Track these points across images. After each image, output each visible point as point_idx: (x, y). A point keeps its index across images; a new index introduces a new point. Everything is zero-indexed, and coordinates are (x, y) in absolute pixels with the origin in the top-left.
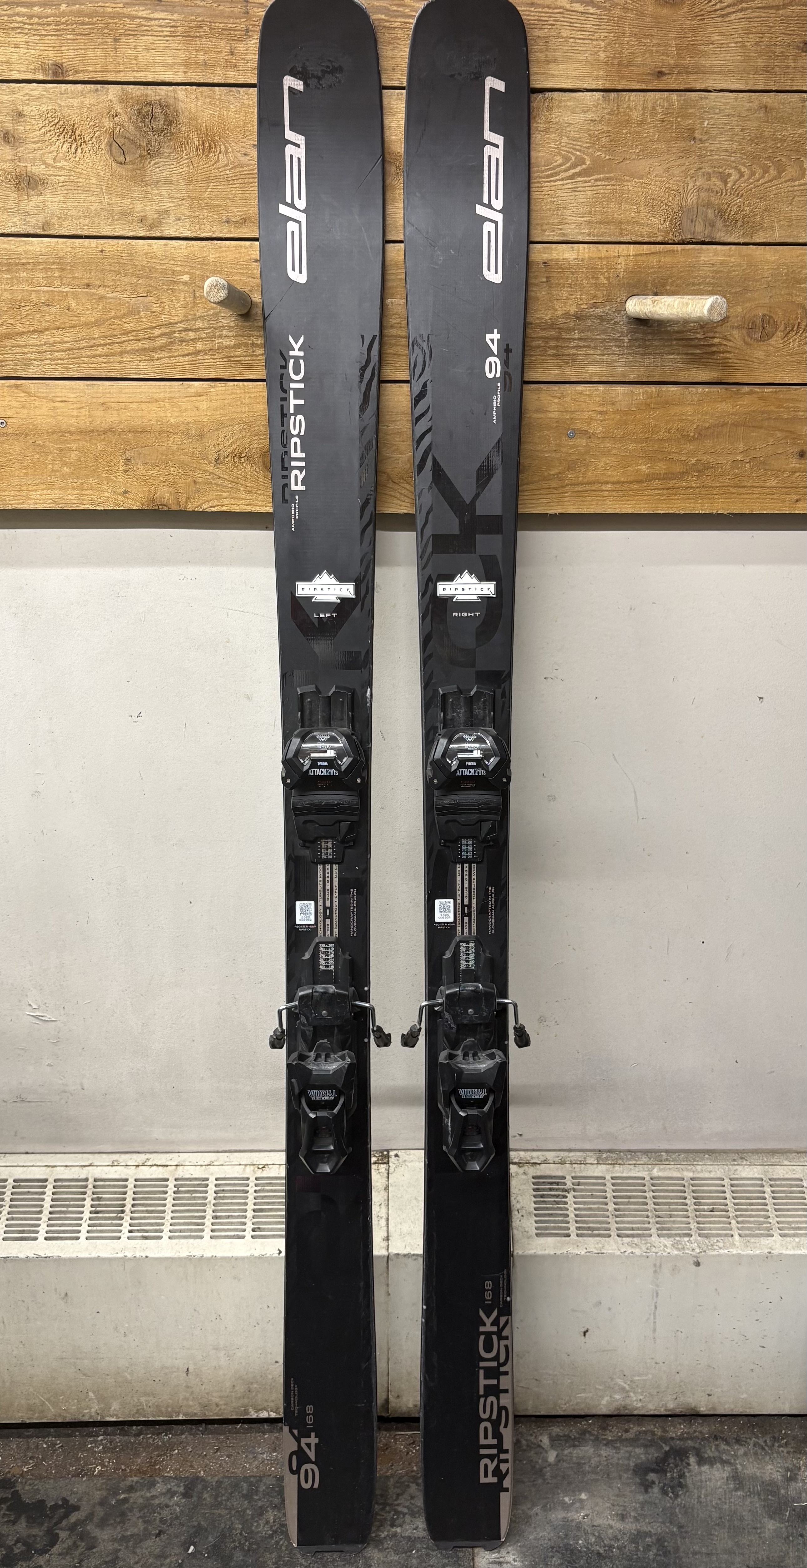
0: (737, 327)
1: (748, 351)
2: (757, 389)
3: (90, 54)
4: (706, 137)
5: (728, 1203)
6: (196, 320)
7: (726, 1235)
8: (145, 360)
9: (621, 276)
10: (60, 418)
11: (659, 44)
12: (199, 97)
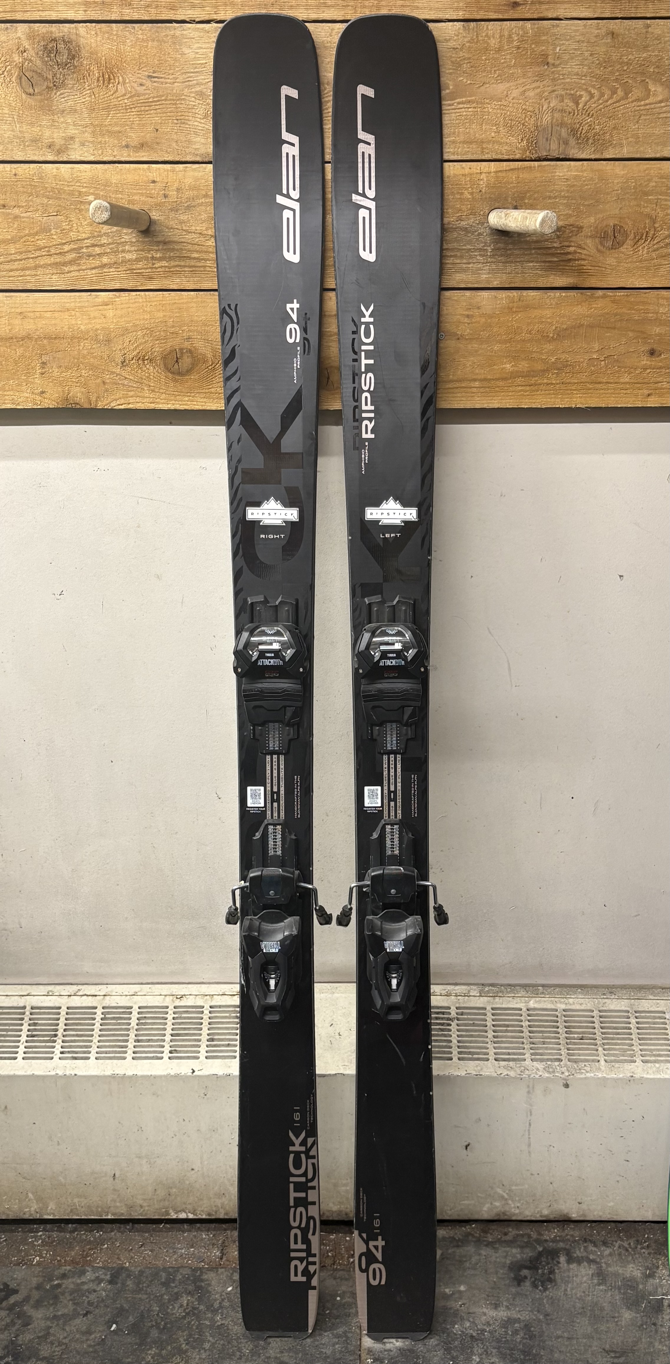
0: (590, 237)
1: (602, 258)
2: (611, 293)
4: (558, 62)
5: (597, 1032)
6: (101, 236)
7: (593, 1061)
8: (57, 273)
9: (483, 191)
12: (99, 33)
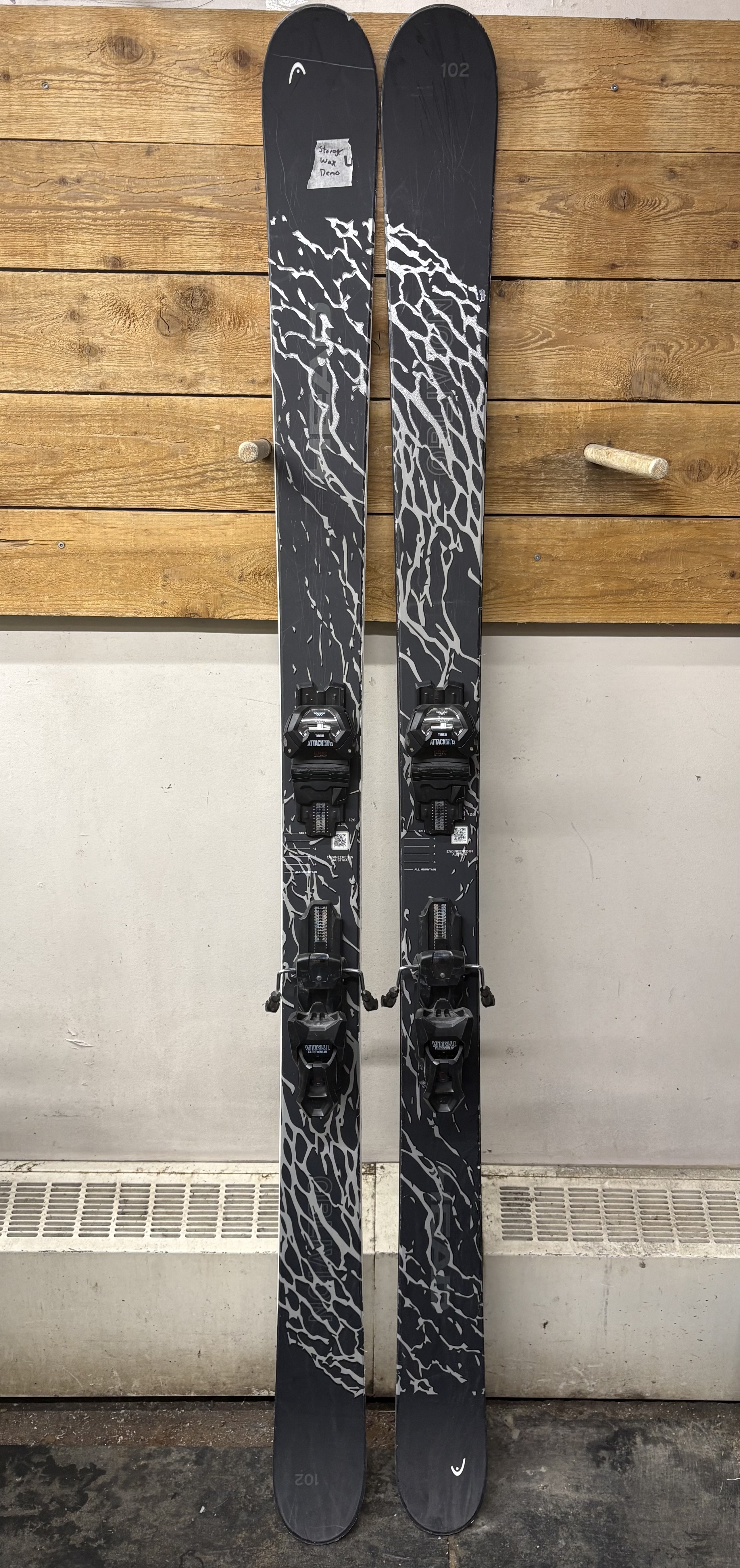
0: (678, 470)
1: (688, 489)
2: (695, 521)
3: (143, 249)
4: (652, 317)
5: (670, 1212)
6: (225, 462)
7: (668, 1241)
8: (182, 494)
9: (581, 427)
10: (110, 541)
11: (612, 242)
12: (232, 282)
